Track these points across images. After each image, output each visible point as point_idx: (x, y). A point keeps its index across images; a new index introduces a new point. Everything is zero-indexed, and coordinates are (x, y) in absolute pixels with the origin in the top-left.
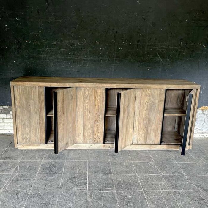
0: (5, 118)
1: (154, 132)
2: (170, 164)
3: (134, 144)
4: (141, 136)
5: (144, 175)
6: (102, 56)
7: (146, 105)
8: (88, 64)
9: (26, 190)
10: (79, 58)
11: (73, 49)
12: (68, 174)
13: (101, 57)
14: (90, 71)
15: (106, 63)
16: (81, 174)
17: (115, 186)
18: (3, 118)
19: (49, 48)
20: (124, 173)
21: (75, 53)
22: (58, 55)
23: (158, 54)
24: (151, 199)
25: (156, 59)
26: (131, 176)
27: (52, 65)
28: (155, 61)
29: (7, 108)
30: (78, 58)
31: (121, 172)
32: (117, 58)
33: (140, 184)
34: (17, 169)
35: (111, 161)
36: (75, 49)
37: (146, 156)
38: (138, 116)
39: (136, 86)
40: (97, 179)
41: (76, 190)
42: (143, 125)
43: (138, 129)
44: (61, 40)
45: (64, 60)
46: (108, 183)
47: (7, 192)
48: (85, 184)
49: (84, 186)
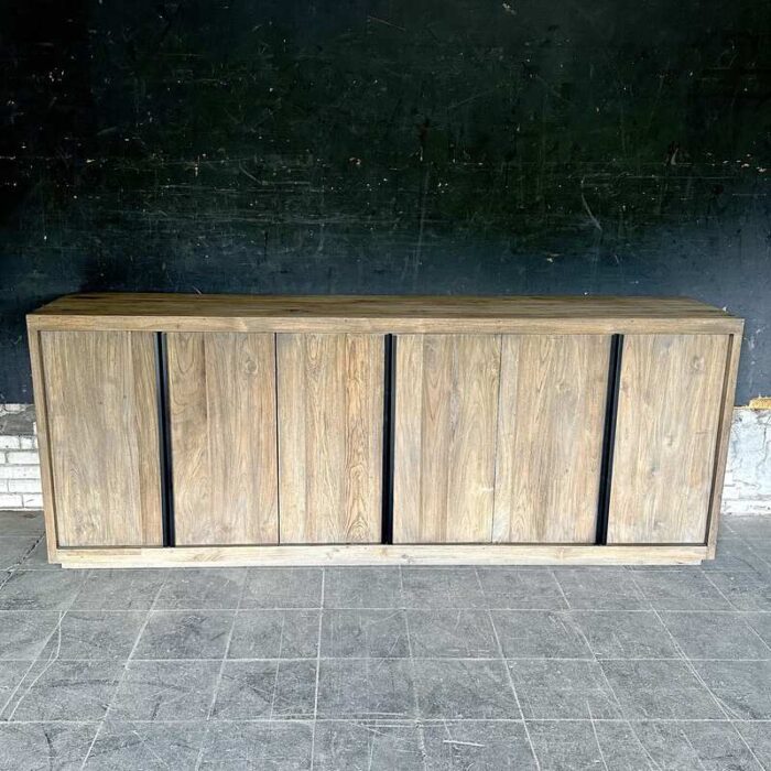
0: (14, 451)
1: (571, 496)
2: (631, 619)
3: (497, 544)
4: (521, 511)
5: (532, 660)
6: (373, 213)
7: (541, 396)
8: (322, 242)
9: (85, 723)
10: (288, 221)
11: (266, 187)
12: (246, 660)
13: (370, 217)
14: (330, 269)
15: (389, 239)
16: (293, 660)
17: (421, 703)
18: (7, 451)
19: (174, 186)
20: (455, 655)
21: (274, 202)
22: (210, 213)
23: (585, 204)
24: (551, 752)
25: (578, 221)
26: (482, 667)
27: (187, 247)
28: (575, 229)
29: (22, 413)
30: (281, 220)
31: (442, 651)
32: (430, 218)
33: (516, 695)
34: (52, 644)
35: (410, 608)
36: (270, 187)
37: (543, 590)
38: (512, 436)
39: (501, 324)
40: (354, 678)
41: (272, 721)
42: (530, 471)
43: (510, 487)
44: (220, 156)
45: (231, 229)
46: (392, 695)
47: (13, 730)
48: (307, 697)
49: (304, 707)
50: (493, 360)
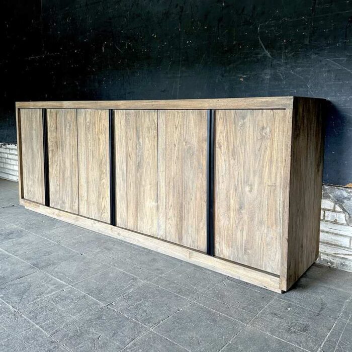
7: (176, 148)
28: (255, 59)
32: (184, 61)
38: (164, 173)
42: (173, 196)
50: (154, 125)
